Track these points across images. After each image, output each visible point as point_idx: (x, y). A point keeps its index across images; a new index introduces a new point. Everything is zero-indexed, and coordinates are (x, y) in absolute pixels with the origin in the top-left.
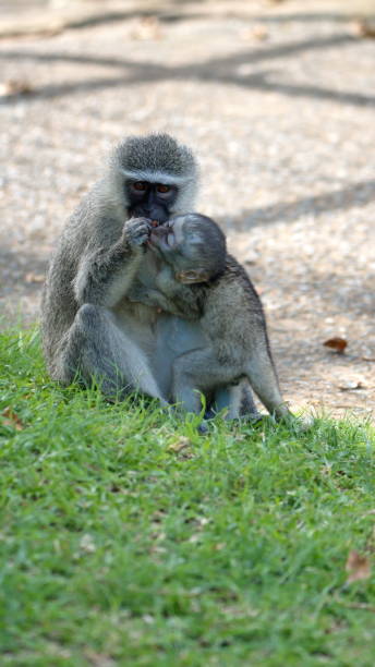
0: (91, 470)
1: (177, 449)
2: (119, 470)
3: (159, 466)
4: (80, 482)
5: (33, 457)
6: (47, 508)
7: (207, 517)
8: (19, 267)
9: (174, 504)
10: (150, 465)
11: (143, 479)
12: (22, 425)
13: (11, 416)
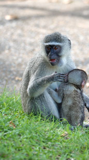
0: (37, 141)
1: (64, 136)
2: (46, 142)
3: (58, 141)
4: (33, 145)
5: (19, 137)
6: (23, 154)
7: (73, 158)
8: (13, 75)
9: (63, 153)
10: (55, 141)
11: (53, 145)
12: (15, 127)
13: (12, 123)
